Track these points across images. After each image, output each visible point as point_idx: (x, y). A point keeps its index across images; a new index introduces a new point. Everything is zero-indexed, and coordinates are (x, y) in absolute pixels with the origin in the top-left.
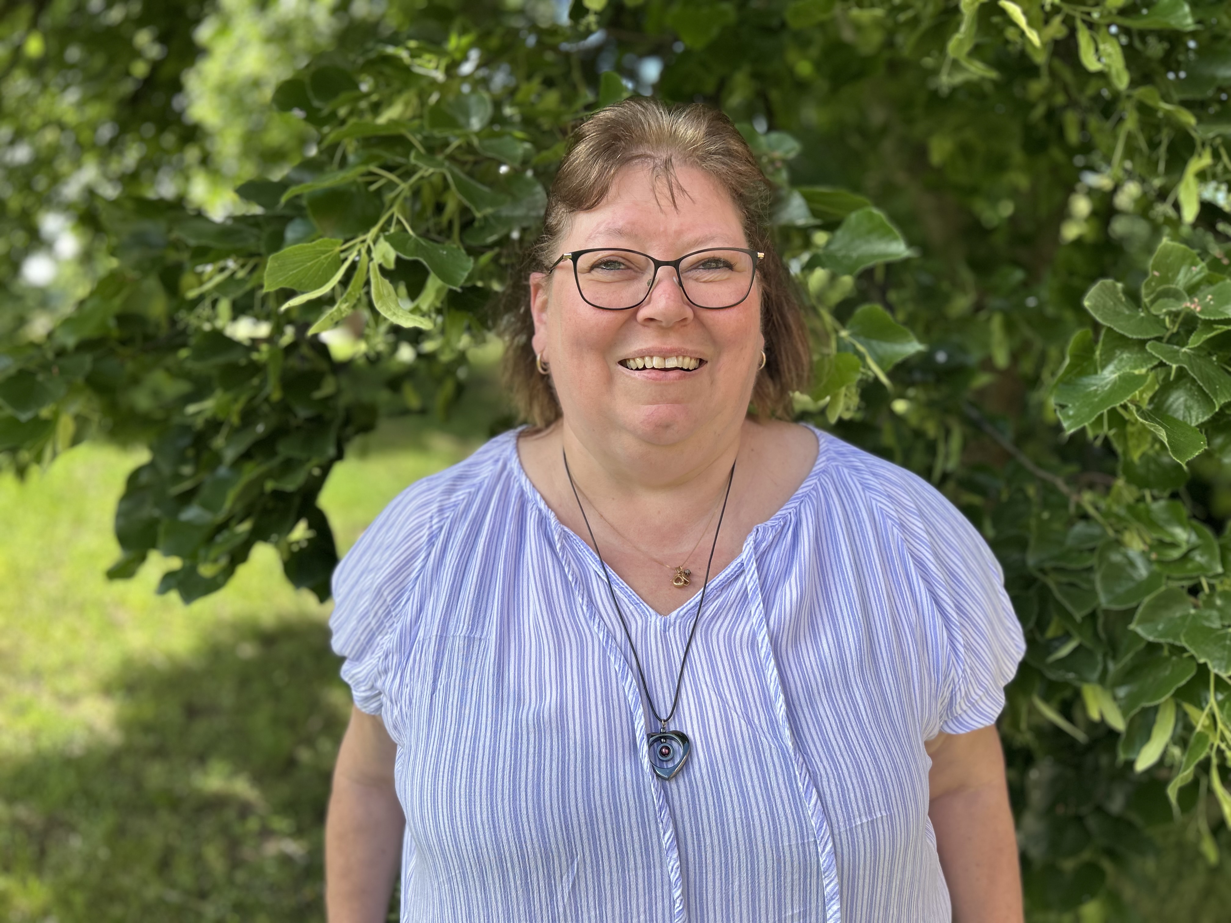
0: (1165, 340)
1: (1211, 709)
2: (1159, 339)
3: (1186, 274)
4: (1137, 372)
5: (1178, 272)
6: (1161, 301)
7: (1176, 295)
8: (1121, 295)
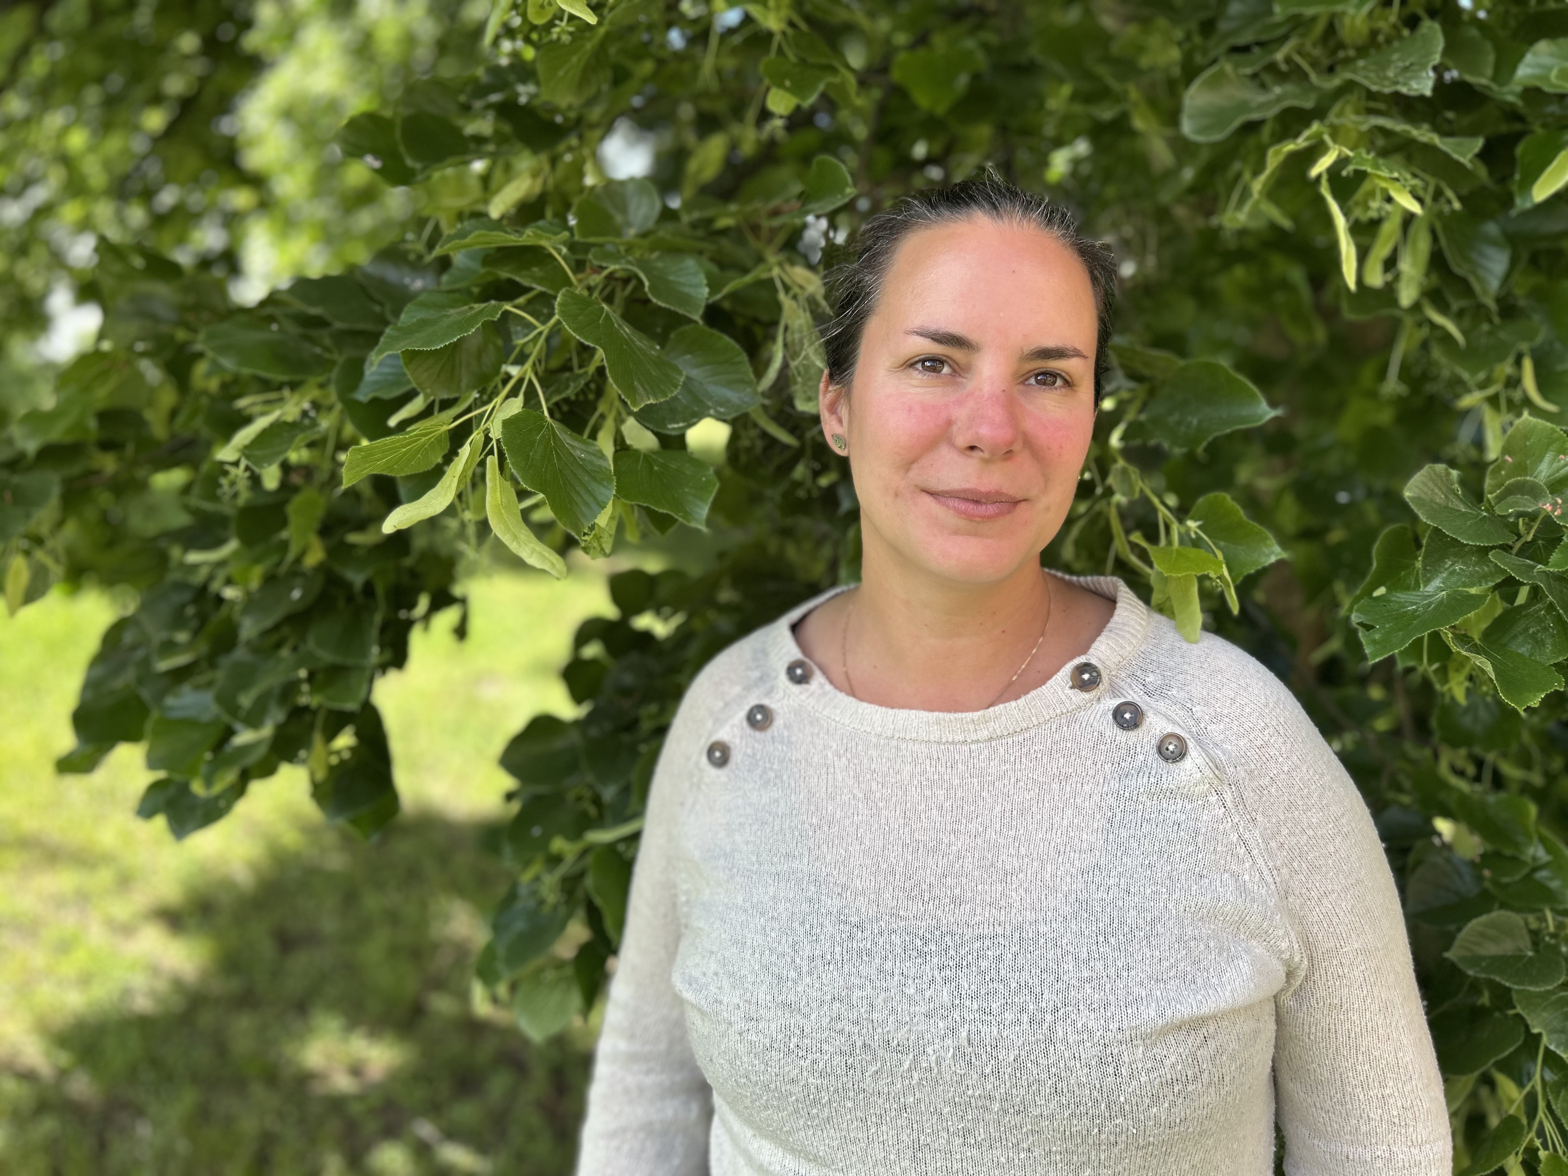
0: (1514, 551)
1: (1533, 1087)
2: (1506, 548)
3: (1551, 463)
4: (1473, 591)
5: (1540, 459)
6: (1511, 499)
7: (1534, 491)
8: (1456, 486)
